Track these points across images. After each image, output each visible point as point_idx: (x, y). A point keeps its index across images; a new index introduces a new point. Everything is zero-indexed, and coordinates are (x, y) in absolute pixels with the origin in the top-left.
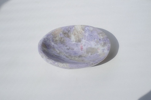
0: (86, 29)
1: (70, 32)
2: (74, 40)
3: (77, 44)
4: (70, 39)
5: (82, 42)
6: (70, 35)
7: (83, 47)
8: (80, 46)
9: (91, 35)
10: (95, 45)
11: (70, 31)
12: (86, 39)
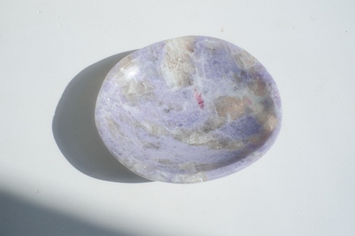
0: (198, 46)
1: (157, 62)
2: (175, 81)
3: (184, 93)
4: (163, 80)
5: (195, 84)
6: (160, 69)
7: (203, 97)
8: (195, 95)
9: (215, 62)
10: (235, 89)
11: (157, 59)
12: (205, 74)
